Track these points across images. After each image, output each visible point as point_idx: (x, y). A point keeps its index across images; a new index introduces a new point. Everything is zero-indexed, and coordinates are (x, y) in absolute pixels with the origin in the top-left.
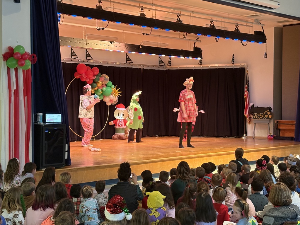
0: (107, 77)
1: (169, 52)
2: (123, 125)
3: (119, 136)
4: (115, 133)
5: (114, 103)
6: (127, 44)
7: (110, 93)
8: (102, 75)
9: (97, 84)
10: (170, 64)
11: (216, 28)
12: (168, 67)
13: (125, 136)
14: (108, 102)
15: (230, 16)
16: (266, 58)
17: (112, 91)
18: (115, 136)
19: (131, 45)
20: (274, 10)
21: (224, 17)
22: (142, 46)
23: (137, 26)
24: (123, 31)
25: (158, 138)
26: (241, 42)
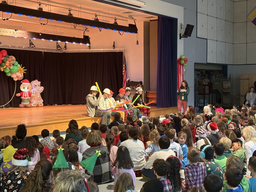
0: (14, 58)
1: (64, 39)
2: (28, 96)
3: (24, 105)
4: (22, 103)
5: (20, 79)
6: (29, 32)
7: (17, 70)
8: (9, 57)
9: (5, 64)
10: (66, 48)
11: (100, 21)
12: (64, 50)
13: (30, 105)
14: (15, 78)
15: (110, 12)
16: (138, 44)
17: (18, 69)
18: (21, 105)
19: (33, 32)
20: (141, 8)
21: (105, 13)
22: (41, 33)
23: (35, 18)
24: (25, 22)
25: (57, 106)
26: (119, 32)
